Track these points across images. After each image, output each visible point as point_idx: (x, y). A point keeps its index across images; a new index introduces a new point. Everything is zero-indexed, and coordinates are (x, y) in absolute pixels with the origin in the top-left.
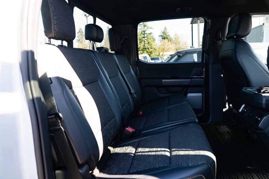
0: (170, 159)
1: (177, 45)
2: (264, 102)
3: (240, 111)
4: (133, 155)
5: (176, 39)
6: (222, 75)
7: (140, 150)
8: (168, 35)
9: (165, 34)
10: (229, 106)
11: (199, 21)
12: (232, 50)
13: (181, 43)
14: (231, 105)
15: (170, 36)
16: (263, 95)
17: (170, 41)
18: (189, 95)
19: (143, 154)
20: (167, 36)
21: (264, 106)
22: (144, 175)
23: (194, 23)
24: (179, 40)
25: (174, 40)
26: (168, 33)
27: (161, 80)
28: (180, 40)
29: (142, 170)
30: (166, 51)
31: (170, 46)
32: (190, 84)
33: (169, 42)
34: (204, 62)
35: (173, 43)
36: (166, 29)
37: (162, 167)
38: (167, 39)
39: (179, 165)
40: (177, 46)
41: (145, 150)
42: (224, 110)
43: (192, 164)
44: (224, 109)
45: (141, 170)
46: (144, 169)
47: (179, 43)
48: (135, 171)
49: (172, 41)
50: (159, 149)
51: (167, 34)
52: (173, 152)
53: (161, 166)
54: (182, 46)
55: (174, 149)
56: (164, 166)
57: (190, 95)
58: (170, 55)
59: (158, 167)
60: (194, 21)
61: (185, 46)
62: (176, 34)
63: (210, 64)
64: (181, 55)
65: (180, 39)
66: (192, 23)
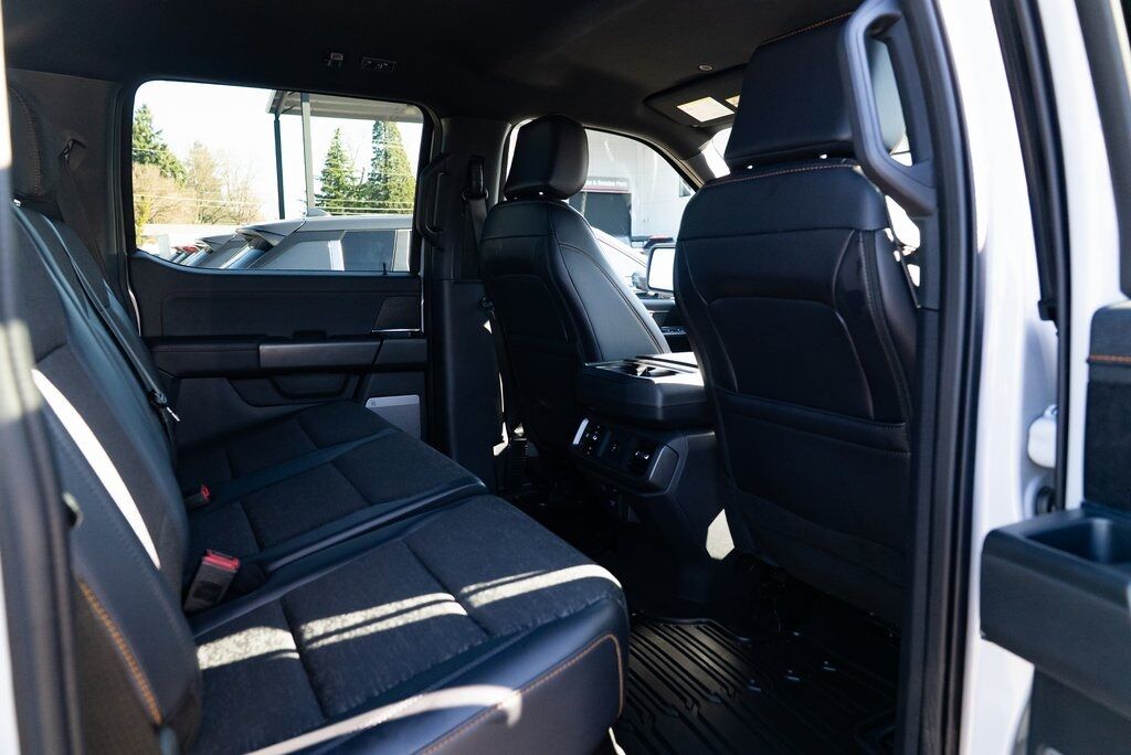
0: (477, 622)
1: (208, 196)
2: (659, 403)
3: (576, 441)
4: (296, 656)
5: (198, 167)
6: (488, 326)
7: (316, 628)
8: (160, 147)
9: (142, 139)
10: (511, 434)
11: (306, 106)
12: (537, 236)
13: (224, 191)
14: (519, 431)
15: (170, 149)
16: (657, 380)
17: (169, 174)
18: (373, 403)
19: (346, 636)
20: (154, 148)
21: (660, 416)
22: (421, 696)
23: (285, 112)
24: (214, 174)
25: (187, 170)
26: (161, 135)
27: (254, 346)
28: (217, 174)
29: (390, 686)
30: (150, 221)
31: (173, 197)
32: (375, 358)
33: (163, 179)
34: (421, 274)
35: (187, 187)
36: (148, 116)
37: (465, 653)
38: (157, 160)
39: (527, 627)
40: (206, 202)
41: (343, 621)
42: (498, 450)
43: (569, 611)
44: (495, 448)
45: (384, 691)
46: (397, 682)
47: (214, 188)
48: (359, 700)
49: (181, 176)
50: (409, 603)
51: (154, 142)
52: (473, 598)
53: (460, 651)
54: (229, 203)
55: (472, 588)
56: (471, 647)
57: (375, 403)
58: (205, 240)
59: (449, 657)
60: (284, 101)
61: (242, 204)
62: (197, 145)
63: (446, 282)
64: (275, 242)
65: (217, 169)
66: (276, 109)
